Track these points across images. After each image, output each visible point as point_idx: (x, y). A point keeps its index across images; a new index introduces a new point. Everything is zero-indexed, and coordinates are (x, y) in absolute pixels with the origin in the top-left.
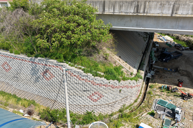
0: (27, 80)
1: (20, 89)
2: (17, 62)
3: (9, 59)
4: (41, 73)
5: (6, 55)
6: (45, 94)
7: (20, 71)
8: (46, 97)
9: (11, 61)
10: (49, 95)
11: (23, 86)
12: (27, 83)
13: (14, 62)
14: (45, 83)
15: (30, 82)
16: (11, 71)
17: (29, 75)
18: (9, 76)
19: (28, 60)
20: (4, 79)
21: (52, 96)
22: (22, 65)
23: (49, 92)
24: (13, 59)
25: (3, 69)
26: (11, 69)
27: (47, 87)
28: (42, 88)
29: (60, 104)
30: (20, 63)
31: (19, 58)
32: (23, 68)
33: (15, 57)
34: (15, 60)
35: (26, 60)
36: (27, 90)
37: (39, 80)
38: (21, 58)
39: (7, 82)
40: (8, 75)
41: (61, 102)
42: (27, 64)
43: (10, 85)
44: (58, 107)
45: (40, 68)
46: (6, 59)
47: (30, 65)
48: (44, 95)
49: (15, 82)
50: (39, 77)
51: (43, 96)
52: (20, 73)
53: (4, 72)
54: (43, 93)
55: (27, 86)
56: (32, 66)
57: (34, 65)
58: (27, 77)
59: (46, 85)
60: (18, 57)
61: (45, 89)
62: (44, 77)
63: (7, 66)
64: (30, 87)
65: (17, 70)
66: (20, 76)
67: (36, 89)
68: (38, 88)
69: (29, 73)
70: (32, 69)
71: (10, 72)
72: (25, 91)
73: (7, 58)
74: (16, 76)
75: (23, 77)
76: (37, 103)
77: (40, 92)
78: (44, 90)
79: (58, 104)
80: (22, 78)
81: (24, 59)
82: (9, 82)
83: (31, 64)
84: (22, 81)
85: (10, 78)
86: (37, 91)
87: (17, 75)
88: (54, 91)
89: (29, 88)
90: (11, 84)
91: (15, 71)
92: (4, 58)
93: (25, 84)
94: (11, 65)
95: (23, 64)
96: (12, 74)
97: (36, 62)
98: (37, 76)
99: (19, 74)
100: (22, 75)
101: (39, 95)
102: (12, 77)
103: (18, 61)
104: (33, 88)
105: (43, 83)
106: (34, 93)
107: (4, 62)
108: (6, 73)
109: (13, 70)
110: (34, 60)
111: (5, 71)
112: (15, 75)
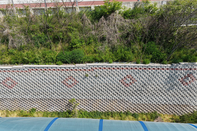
0: (156, 91)
1: (139, 103)
2: (148, 73)
3: (137, 71)
4: (181, 79)
5: (133, 67)
6: (177, 101)
7: (149, 82)
8: (176, 104)
9: (139, 73)
10: (181, 101)
11: (146, 99)
12: (154, 95)
13: (144, 72)
14: (181, 89)
15: (159, 92)
16: (135, 85)
17: (161, 85)
18: (130, 91)
19: (167, 68)
20: (118, 96)
21: (185, 101)
22: (155, 75)
23: (182, 98)
24: (143, 70)
25: (122, 84)
26: (136, 82)
27: (182, 93)
28: (175, 95)
29: (192, 107)
30: (153, 73)
31: (154, 67)
32: (154, 78)
33: (147, 67)
34: (146, 71)
35: (164, 68)
36: (150, 102)
37: (174, 88)
38: (156, 67)
39: (122, 99)
40: (128, 90)
41: (194, 105)
42: (163, 72)
43: (125, 102)
44: (188, 111)
45: (181, 74)
46: (131, 72)
47: (167, 73)
48: (174, 102)
49: (135, 96)
50: (175, 84)
51: (172, 104)
52: (149, 84)
53: (122, 88)
54: (174, 100)
55: (153, 98)
56: (171, 73)
57: (173, 71)
58: (158, 87)
59: (182, 91)
60: (152, 67)
61: (179, 95)
62: (182, 83)
63: (130, 79)
64: (157, 98)
65: (145, 82)
66: (147, 88)
67: (165, 98)
68: (168, 96)
69: (162, 82)
70: (168, 78)
71: (132, 86)
72: (147, 103)
73: (133, 71)
74: (140, 89)
75: (151, 88)
76: (159, 113)
77: (170, 100)
78: (177, 97)
79: (189, 109)
80: (149, 90)
81: (161, 67)
82: (126, 99)
83: (169, 71)
84: (147, 94)
85: (130, 94)
86: (166, 100)
87: (143, 88)
88: (190, 96)
89: (155, 99)
90: (128, 100)
91: (142, 83)
92: (128, 71)
93: (151, 96)
94: (136, 78)
95: (157, 73)
96: (134, 88)
97: (178, 68)
98: (172, 84)
99: (145, 86)
100: (150, 87)
101: (166, 104)
102: (134, 91)
103: (150, 71)
104: (161, 97)
105: (179, 90)
106: (160, 104)
107: (126, 76)
108: (126, 88)
109: (137, 83)
110: (175, 67)
111: (124, 86)
112: (138, 88)
